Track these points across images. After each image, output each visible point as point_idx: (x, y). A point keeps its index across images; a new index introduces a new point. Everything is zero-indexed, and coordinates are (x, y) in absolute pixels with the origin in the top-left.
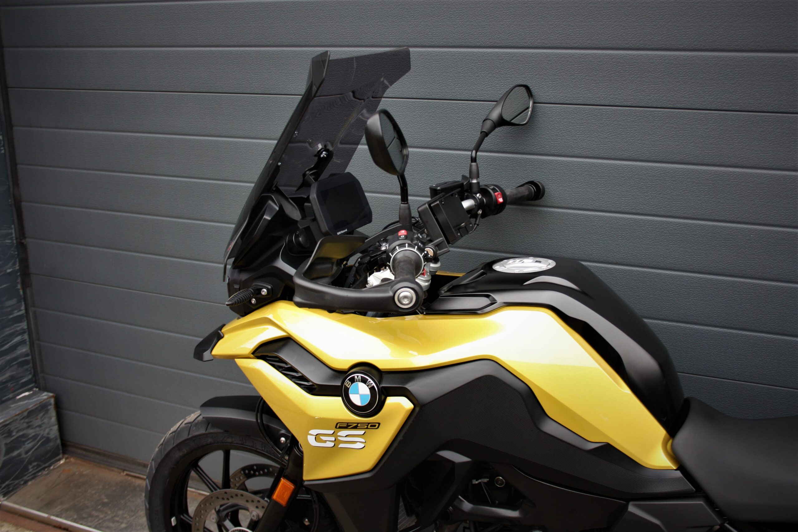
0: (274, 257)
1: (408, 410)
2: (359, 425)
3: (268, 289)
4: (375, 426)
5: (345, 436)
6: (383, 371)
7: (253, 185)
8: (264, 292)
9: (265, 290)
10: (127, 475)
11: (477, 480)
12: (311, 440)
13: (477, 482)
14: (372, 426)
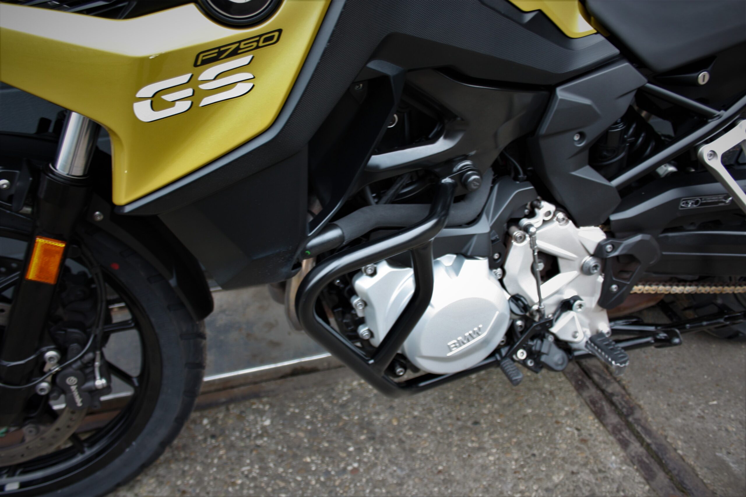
5: (213, 78)
14: (266, 40)
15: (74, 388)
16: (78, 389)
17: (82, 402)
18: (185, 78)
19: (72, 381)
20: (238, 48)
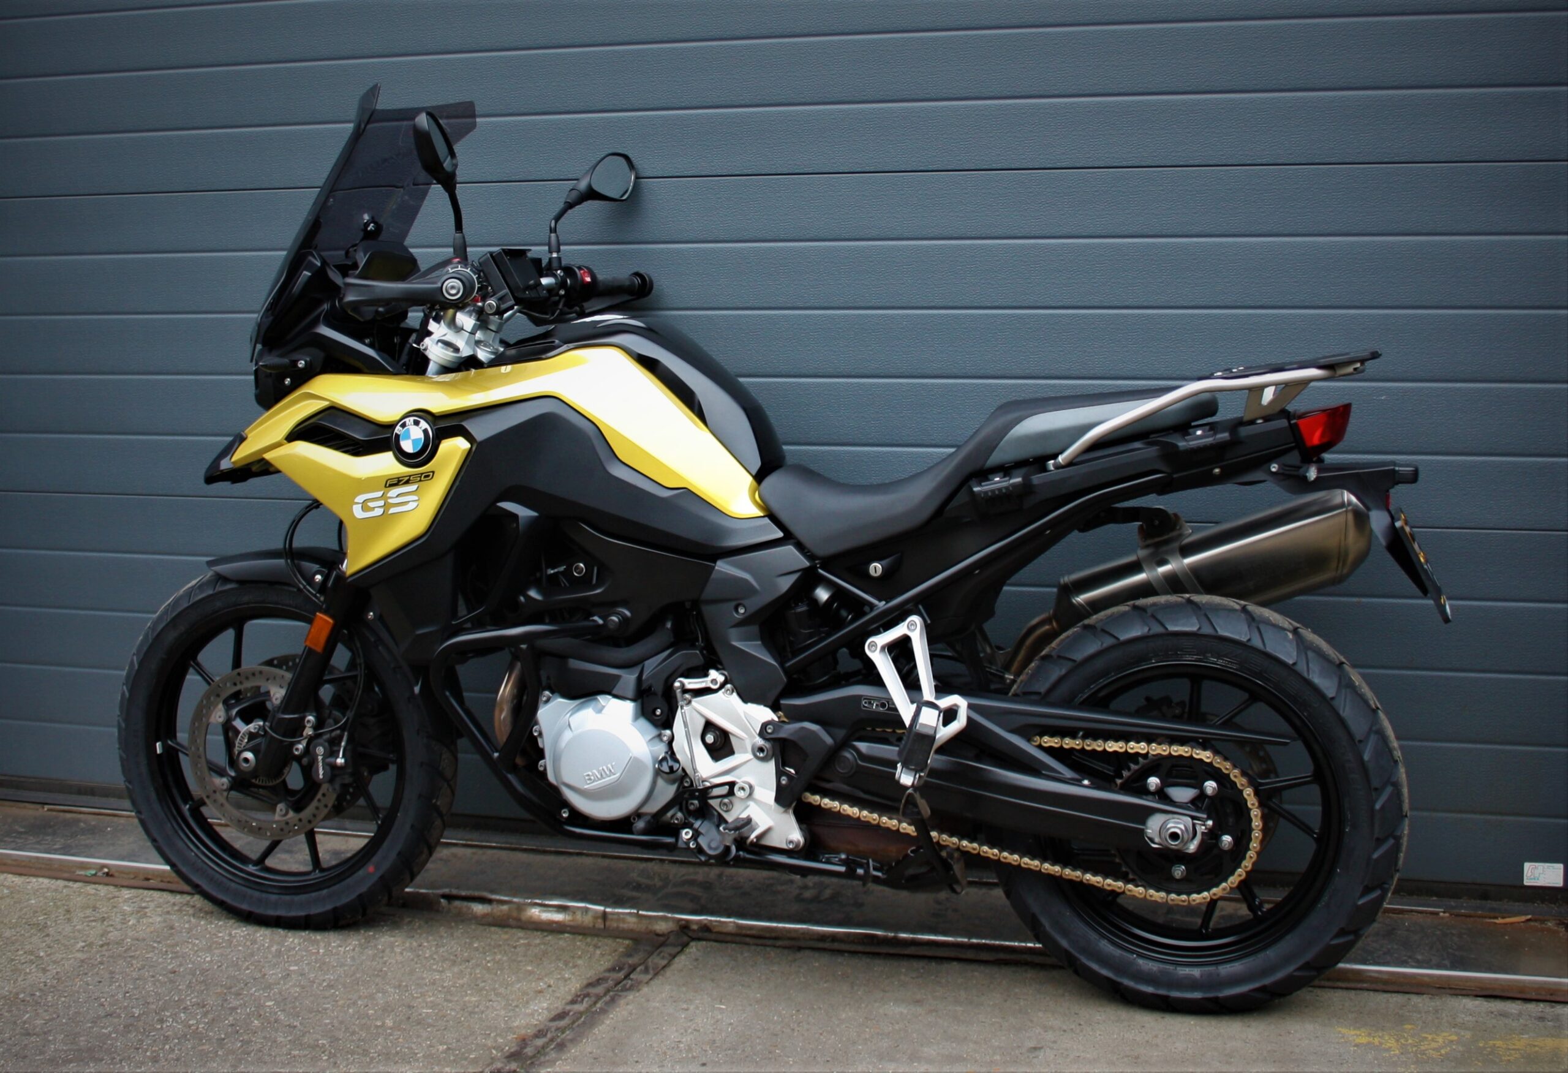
0: (315, 323)
1: (465, 450)
2: (411, 478)
3: (306, 362)
4: (428, 476)
5: (395, 496)
6: (437, 415)
7: (285, 253)
8: (301, 364)
9: (303, 362)
10: (49, 810)
11: (553, 569)
12: (358, 512)
13: (552, 572)
14: (425, 477)
15: (320, 758)
16: (323, 760)
17: (323, 774)
18: (380, 494)
19: (320, 750)
20: (409, 480)
